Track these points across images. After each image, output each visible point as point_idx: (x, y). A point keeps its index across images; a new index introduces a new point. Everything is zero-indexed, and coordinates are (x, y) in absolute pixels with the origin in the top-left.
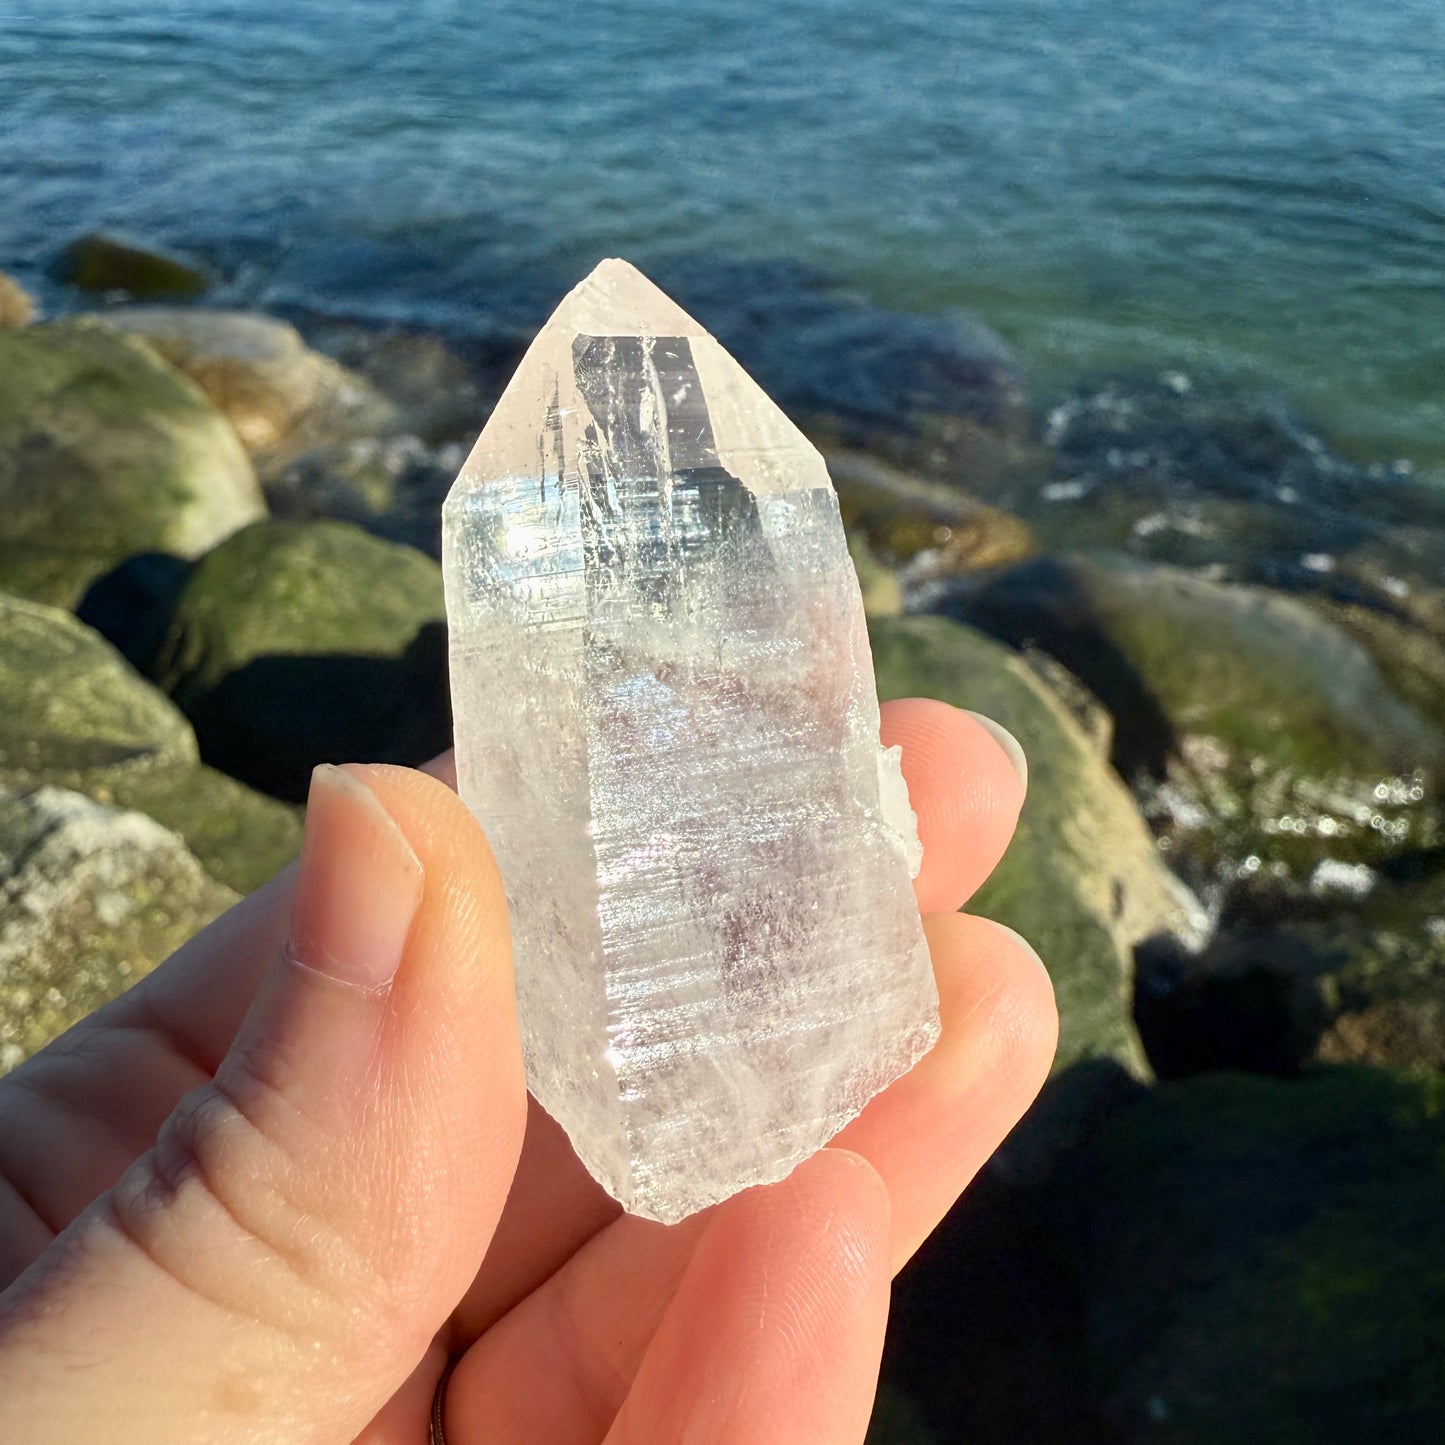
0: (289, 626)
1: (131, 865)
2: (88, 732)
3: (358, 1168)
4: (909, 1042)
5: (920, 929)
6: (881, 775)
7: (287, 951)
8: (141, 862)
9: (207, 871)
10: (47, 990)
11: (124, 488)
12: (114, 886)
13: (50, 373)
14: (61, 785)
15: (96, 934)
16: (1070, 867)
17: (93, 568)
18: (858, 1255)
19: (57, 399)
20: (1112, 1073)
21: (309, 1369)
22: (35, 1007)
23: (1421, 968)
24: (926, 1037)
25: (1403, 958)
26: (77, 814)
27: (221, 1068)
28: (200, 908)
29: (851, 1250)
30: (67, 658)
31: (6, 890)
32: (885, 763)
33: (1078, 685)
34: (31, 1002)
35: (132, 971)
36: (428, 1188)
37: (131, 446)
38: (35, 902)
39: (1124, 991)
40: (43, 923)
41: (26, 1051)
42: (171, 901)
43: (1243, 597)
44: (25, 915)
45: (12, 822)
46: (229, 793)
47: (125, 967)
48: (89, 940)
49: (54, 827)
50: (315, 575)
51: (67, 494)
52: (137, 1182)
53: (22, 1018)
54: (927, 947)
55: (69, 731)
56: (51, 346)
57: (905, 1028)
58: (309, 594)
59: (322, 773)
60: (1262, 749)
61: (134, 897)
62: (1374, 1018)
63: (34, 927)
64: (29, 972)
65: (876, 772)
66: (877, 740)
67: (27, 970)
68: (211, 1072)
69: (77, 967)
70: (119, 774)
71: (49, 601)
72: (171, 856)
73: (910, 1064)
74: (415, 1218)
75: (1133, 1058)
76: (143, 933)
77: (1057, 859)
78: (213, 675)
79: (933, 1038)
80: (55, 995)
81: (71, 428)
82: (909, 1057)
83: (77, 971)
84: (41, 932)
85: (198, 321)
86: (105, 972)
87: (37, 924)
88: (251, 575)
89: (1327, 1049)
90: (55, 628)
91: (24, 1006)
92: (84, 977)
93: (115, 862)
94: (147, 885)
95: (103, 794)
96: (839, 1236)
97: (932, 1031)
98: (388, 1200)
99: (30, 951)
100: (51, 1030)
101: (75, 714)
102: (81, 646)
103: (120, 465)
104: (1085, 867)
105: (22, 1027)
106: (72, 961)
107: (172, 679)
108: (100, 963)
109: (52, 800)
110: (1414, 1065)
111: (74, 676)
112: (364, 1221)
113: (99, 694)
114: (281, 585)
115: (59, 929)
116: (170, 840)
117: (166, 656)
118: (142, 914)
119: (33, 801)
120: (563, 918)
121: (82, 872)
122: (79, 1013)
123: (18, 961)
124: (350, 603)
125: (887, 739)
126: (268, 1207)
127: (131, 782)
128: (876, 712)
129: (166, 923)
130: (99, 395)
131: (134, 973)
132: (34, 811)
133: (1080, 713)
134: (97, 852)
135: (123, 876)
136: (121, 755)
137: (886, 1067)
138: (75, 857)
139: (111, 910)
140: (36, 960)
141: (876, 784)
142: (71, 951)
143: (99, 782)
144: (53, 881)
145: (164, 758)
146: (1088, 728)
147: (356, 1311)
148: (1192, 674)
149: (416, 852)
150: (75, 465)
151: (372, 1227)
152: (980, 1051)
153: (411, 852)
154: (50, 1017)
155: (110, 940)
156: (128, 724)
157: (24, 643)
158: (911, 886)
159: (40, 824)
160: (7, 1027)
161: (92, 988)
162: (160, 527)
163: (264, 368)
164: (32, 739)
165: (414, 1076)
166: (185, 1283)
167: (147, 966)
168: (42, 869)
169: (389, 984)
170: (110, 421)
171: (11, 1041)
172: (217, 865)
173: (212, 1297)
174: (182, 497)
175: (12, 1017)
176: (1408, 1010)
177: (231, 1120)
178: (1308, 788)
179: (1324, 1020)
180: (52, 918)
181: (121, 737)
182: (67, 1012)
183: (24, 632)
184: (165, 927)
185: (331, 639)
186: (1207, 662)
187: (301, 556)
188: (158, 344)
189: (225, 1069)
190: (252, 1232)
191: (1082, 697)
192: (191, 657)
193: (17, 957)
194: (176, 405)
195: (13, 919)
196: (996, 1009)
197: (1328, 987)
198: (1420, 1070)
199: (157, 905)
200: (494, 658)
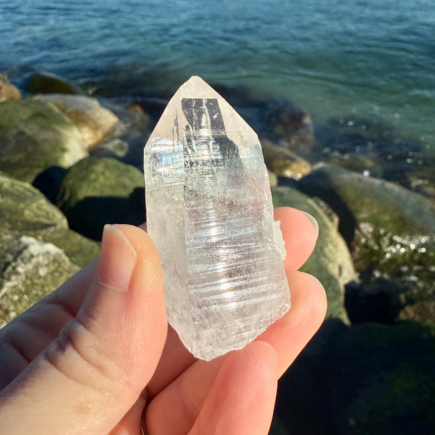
0: (95, 188)
1: (49, 259)
2: (36, 219)
3: (118, 342)
4: (281, 309)
5: (285, 275)
6: (274, 229)
7: (97, 279)
8: (51, 258)
9: (71, 260)
10: (23, 295)
11: (47, 148)
12: (44, 265)
13: (25, 113)
14: (28, 235)
15: (38, 279)
16: (326, 261)
17: (38, 171)
18: (268, 373)
19: (27, 121)
20: (339, 322)
21: (104, 401)
22: (20, 301)
23: (430, 292)
24: (286, 308)
25: (425, 289)
26: (32, 243)
27: (78, 314)
28: (69, 272)
29: (266, 372)
30: (30, 197)
31: (11, 266)
32: (275, 226)
33: (328, 207)
34: (19, 299)
35: (48, 290)
36: (139, 348)
37: (49, 135)
38: (20, 269)
39: (342, 298)
40: (22, 276)
41: (17, 313)
42: (60, 269)
43: (378, 182)
44: (17, 273)
45: (13, 246)
46: (78, 238)
47: (46, 289)
48: (36, 281)
49: (26, 247)
50: (103, 173)
51: (30, 149)
52: (53, 347)
53: (16, 304)
54: (287, 280)
55: (30, 219)
56: (25, 105)
57: (280, 305)
58: (101, 179)
59: (107, 227)
60: (383, 226)
61: (49, 268)
62: (415, 307)
63: (20, 277)
64: (18, 291)
65: (272, 228)
66: (273, 219)
67: (18, 289)
68: (75, 315)
69: (32, 289)
70: (45, 232)
71: (24, 181)
72: (60, 256)
73: (281, 315)
74: (135, 357)
75: (345, 318)
76: (52, 279)
77: (322, 259)
78: (73, 203)
79: (289, 308)
80: (26, 297)
81: (31, 130)
82: (281, 313)
83: (32, 290)
84: (21, 279)
85: (69, 98)
86: (41, 290)
87: (20, 276)
88: (84, 172)
89: (402, 316)
90: (26, 188)
91: (16, 300)
92: (34, 292)
93: (44, 258)
94: (53, 265)
95: (40, 238)
96: (262, 368)
97: (288, 306)
98: (127, 352)
99: (18, 284)
100: (25, 307)
101: (32, 214)
102: (34, 194)
103: (45, 140)
104: (331, 261)
105: (16, 307)
106: (31, 287)
107: (61, 204)
108: (39, 288)
109: (25, 239)
110: (428, 321)
111: (31, 203)
112: (120, 357)
113: (39, 208)
114: (93, 176)
115: (27, 277)
116: (59, 251)
117: (59, 197)
118: (51, 273)
119: (20, 239)
120: (178, 270)
121: (34, 260)
122: (33, 303)
123: (15, 287)
124: (113, 182)
125: (276, 219)
126: (92, 353)
127: (49, 234)
128: (272, 210)
129: (59, 276)
130: (40, 120)
131: (49, 291)
132: (20, 243)
133: (329, 215)
134: (38, 255)
135: (46, 262)
136: (46, 226)
137: (274, 316)
138: (32, 256)
139: (42, 272)
140: (20, 286)
141: (272, 232)
142: (31, 284)
143: (39, 234)
144: (25, 263)
145: (59, 227)
146: (332, 220)
147: (118, 384)
148: (362, 204)
149: (134, 249)
150: (32, 141)
151: (123, 359)
152: (303, 311)
153: (133, 249)
154: (24, 303)
155: (42, 281)
156: (48, 217)
157: (17, 193)
158: (282, 263)
159: (22, 246)
160: (11, 306)
161: (37, 295)
162: (57, 159)
163: (88, 112)
164: (19, 222)
165: (134, 314)
166: (68, 376)
167: (53, 289)
168: (22, 260)
169: (127, 288)
170: (43, 128)
171: (13, 310)
172: (74, 259)
173: (76, 380)
174: (64, 150)
175: (13, 304)
176: (426, 304)
177: (81, 329)
178: (397, 238)
179: (401, 307)
180: (25, 274)
181: (45, 221)
182: (29, 302)
183: (17, 190)
184: (58, 277)
185: (108, 192)
186: (367, 200)
187: (99, 167)
188: (57, 105)
189: (79, 315)
190: (87, 361)
191: (330, 211)
192: (66, 197)
193: (14, 286)
194: (62, 123)
195: (13, 275)
196: (308, 300)
197: (402, 297)
198: (429, 322)
199: (56, 271)
200: (158, 193)
